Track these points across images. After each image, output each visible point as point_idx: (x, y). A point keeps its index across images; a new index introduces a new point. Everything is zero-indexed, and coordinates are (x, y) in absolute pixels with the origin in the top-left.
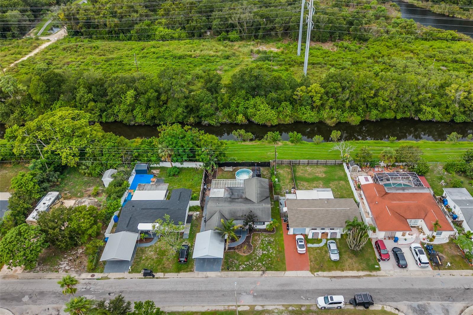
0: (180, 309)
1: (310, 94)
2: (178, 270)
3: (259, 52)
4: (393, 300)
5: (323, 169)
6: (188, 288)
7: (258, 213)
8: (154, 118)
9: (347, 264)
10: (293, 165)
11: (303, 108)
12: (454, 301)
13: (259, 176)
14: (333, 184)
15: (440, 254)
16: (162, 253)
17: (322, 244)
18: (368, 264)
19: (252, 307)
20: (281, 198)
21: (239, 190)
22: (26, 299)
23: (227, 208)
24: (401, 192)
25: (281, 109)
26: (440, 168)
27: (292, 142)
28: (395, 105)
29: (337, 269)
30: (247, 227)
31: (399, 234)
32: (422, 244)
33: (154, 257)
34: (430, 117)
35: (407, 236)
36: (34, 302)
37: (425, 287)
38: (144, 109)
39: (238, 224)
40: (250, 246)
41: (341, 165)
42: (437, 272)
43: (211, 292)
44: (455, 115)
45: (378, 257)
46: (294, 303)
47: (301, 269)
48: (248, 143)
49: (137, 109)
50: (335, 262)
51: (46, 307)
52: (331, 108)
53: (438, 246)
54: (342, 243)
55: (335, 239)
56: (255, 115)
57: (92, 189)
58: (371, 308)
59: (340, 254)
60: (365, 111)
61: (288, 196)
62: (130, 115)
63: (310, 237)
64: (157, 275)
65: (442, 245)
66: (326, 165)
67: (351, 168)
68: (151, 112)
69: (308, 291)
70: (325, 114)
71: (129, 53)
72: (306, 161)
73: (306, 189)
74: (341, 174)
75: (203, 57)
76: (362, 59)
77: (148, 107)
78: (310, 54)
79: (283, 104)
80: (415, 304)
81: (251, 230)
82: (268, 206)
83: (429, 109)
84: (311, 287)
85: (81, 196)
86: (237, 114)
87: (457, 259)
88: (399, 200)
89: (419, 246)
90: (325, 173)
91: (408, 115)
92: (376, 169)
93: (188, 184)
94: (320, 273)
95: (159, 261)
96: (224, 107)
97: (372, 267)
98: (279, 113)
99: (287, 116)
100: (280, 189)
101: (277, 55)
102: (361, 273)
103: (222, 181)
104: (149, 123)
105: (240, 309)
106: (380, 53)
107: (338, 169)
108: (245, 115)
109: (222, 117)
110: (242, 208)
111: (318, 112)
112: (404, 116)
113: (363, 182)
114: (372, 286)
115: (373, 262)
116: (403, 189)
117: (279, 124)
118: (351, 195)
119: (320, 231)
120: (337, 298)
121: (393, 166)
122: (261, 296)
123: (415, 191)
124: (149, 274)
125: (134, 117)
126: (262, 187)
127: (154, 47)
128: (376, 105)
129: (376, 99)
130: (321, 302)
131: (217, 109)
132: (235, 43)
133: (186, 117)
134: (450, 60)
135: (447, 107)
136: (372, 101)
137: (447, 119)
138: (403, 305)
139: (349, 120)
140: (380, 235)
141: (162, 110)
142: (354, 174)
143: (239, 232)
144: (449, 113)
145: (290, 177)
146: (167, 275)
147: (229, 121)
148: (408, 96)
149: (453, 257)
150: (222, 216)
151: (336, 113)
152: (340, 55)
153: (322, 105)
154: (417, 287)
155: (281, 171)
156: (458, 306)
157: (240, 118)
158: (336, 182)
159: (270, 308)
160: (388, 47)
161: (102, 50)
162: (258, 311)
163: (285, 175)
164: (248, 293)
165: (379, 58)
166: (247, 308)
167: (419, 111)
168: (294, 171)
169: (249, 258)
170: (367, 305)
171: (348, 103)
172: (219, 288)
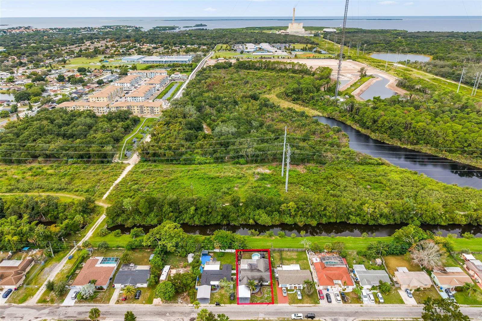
0: (234, 319)
1: (289, 208)
2: (231, 303)
3: (258, 174)
4: (324, 316)
5: (296, 254)
6: (236, 311)
7: (265, 277)
8: (205, 221)
9: (305, 301)
10: (280, 251)
11: (285, 216)
12: (350, 317)
13: (264, 257)
14: (300, 262)
15: (347, 297)
16: (222, 296)
17: (294, 292)
18: (314, 301)
19: (264, 318)
20: (275, 269)
21: (254, 265)
22: (168, 314)
23: (250, 274)
24: (333, 266)
25: (273, 216)
26: (355, 253)
27: (280, 237)
28: (335, 215)
29: (300, 303)
30: (260, 284)
31: (329, 287)
32: (340, 292)
33: (219, 297)
34: (355, 222)
35: (333, 288)
36: (172, 316)
37: (339, 311)
38: (199, 217)
39: (256, 282)
40: (261, 293)
41: (305, 251)
42: (345, 304)
43: (246, 312)
44: (368, 221)
45: (319, 298)
46: (282, 317)
47: (285, 303)
48: (256, 237)
49: (196, 217)
50: (300, 300)
51: (178, 318)
52: (301, 216)
53: (347, 293)
54: (303, 291)
55: (300, 290)
56: (259, 220)
57: (182, 264)
58: (314, 319)
59: (302, 296)
60: (319, 218)
61: (279, 269)
62: (192, 220)
63: (289, 288)
64: (221, 305)
65: (349, 293)
66: (297, 251)
67: (310, 253)
68: (203, 218)
69: (287, 312)
70: (297, 219)
71: (181, 174)
72: (287, 249)
73: (287, 265)
74: (305, 256)
75: (226, 177)
76: (320, 180)
77: (201, 215)
78: (289, 175)
79: (274, 213)
80: (333, 318)
81: (261, 285)
82: (268, 273)
83: (354, 218)
84: (289, 311)
85: (178, 268)
86: (250, 219)
87: (355, 299)
88: (331, 271)
89: (339, 293)
90: (297, 255)
91: (344, 220)
92: (322, 254)
93: (229, 261)
94: (293, 305)
95: (221, 299)
96: (242, 215)
97: (317, 302)
98: (272, 218)
99: (276, 220)
100: (275, 264)
101: (270, 176)
102: (311, 305)
103: (246, 260)
104: (202, 224)
105: (259, 319)
106: (332, 175)
107: (303, 253)
108: (254, 219)
109: (241, 221)
110: (257, 274)
111: (294, 218)
112: (341, 221)
113: (315, 261)
114: (316, 310)
115: (316, 300)
116: (334, 265)
117: (272, 225)
118: (309, 268)
119: (293, 286)
120: (299, 315)
121: (331, 252)
122: (268, 314)
123: (339, 266)
124: (218, 304)
125: (194, 221)
126: (266, 263)
127: (195, 170)
128: (325, 215)
129: (325, 212)
130: (293, 316)
131: (238, 216)
132: (243, 166)
133: (221, 221)
134: (373, 181)
135: (364, 216)
136: (323, 213)
137: (364, 223)
138: (328, 318)
139: (311, 223)
140: (321, 288)
141: (209, 217)
142: (311, 256)
143: (256, 286)
144: (365, 220)
145: (279, 258)
146: (226, 305)
147: (245, 223)
148: (342, 211)
149: (353, 298)
150: (248, 278)
151: (304, 219)
152: (308, 177)
153: (296, 214)
154: (335, 311)
155: (274, 255)
156: (352, 318)
157: (251, 222)
158: (302, 261)
159: (272, 319)
160: (337, 170)
161: (165, 173)
162: (267, 320)
163: (277, 257)
164: (262, 313)
165: (330, 179)
166: (262, 319)
167: (348, 218)
168: (281, 255)
169: (261, 298)
170: (312, 317)
171: (310, 213)
172: (249, 310)
